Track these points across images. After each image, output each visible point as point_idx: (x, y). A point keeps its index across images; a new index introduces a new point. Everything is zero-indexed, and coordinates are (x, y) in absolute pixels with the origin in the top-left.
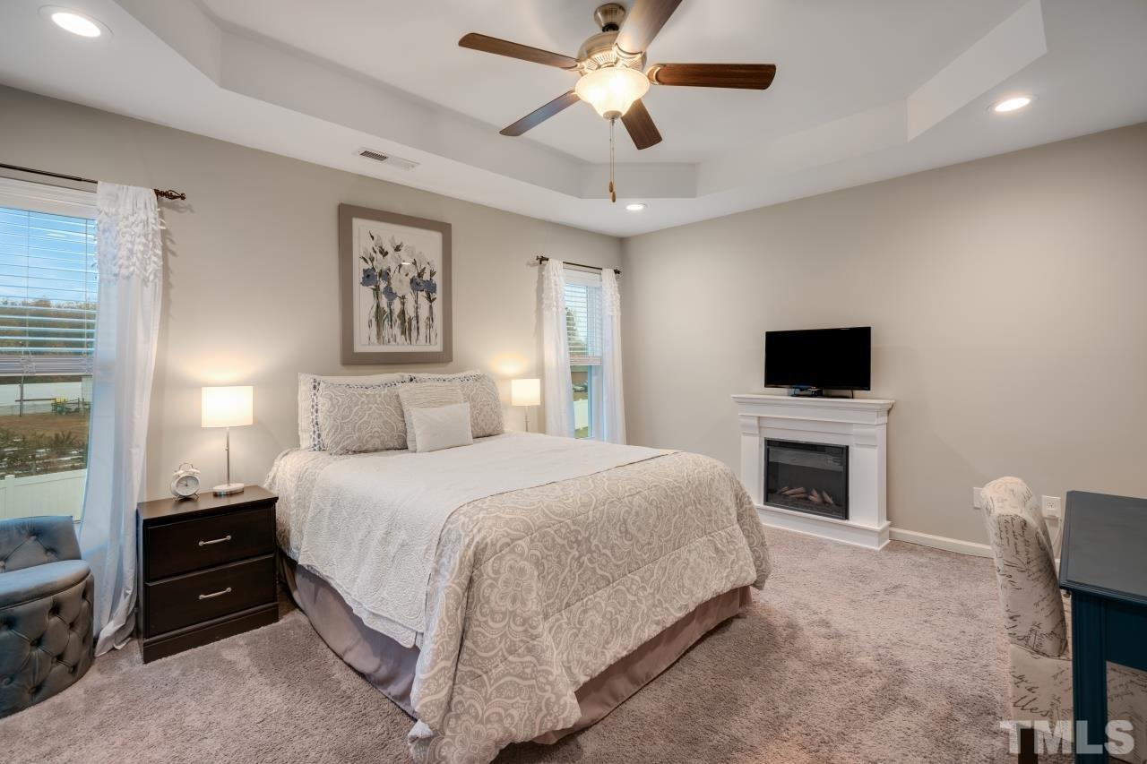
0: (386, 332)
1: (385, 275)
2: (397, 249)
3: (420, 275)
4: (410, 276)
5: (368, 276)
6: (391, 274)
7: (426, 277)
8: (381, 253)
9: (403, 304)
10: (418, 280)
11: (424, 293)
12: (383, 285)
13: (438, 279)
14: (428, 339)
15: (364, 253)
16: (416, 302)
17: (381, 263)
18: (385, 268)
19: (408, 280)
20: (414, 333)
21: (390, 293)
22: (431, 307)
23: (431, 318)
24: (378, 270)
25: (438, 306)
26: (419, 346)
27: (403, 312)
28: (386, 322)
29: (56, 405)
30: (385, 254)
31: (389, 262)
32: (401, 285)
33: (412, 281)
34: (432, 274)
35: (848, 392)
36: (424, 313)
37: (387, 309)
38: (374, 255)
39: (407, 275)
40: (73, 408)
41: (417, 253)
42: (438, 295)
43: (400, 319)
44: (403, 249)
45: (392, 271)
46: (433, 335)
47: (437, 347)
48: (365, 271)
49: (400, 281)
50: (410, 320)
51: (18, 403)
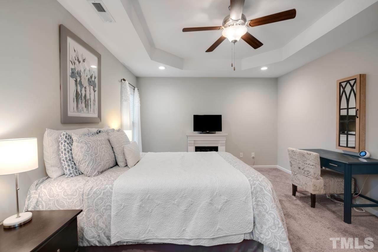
0: (80, 106)
1: (79, 74)
2: (84, 61)
3: (91, 77)
5: (73, 73)
8: (78, 60)
9: (86, 91)
10: (91, 80)
11: (92, 87)
12: (78, 79)
13: (97, 81)
14: (94, 111)
15: (72, 59)
16: (90, 91)
17: (78, 67)
18: (79, 70)
20: (89, 107)
21: (81, 84)
23: (94, 100)
24: (76, 70)
25: (96, 95)
26: (91, 114)
27: (85, 96)
28: (80, 100)
31: (81, 67)
32: (85, 81)
33: (88, 80)
34: (95, 78)
35: (214, 132)
36: (92, 97)
37: (80, 93)
38: (75, 61)
39: (87, 76)
42: (97, 90)
43: (84, 99)
45: (82, 72)
47: (96, 115)
48: (72, 70)
50: (88, 100)
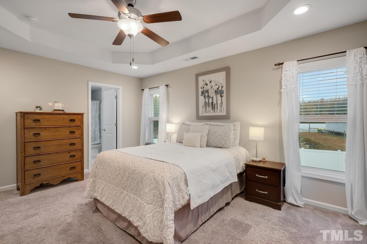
0: (208, 109)
1: (207, 91)
2: (210, 82)
3: (218, 89)
4: (215, 90)
5: (203, 93)
6: (209, 91)
7: (220, 89)
8: (206, 85)
9: (213, 99)
10: (217, 91)
11: (219, 95)
12: (206, 95)
13: (224, 89)
14: (221, 111)
15: (202, 86)
16: (217, 98)
17: (206, 88)
18: (207, 89)
19: (214, 91)
20: (216, 109)
21: (209, 97)
22: (222, 99)
23: (222, 103)
24: (205, 90)
25: (224, 98)
26: (218, 113)
27: (212, 102)
28: (207, 106)
29: (318, 130)
30: (207, 85)
31: (209, 87)
32: (212, 93)
33: (215, 91)
34: (222, 87)
36: (219, 102)
37: (208, 102)
38: (204, 86)
40: (324, 131)
41: (217, 81)
42: (224, 95)
43: (211, 105)
44: (212, 82)
45: (209, 89)
46: (222, 109)
47: (224, 113)
48: (202, 91)
49: (212, 92)
50: (215, 104)
51: (309, 129)
